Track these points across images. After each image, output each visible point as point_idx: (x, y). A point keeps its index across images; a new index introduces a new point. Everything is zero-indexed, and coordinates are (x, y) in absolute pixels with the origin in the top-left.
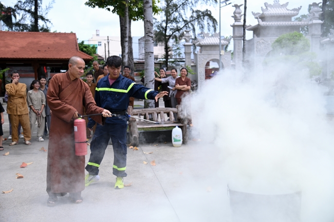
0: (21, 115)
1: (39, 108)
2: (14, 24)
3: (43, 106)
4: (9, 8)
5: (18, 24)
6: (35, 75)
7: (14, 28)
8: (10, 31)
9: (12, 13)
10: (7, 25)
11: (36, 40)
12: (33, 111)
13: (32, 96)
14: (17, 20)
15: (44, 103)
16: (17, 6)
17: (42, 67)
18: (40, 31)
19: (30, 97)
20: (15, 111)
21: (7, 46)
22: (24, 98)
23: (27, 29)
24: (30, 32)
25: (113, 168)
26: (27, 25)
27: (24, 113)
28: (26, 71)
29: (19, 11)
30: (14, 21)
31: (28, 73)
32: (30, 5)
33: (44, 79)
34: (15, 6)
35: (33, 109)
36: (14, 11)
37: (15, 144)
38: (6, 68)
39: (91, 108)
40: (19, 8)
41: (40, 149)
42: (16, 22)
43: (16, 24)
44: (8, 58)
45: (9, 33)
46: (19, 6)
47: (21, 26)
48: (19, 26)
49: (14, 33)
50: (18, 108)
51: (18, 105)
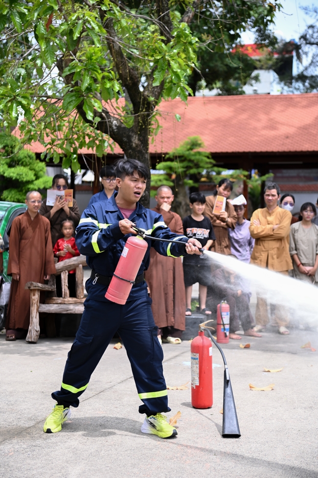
1: (310, 261)
2: (294, 78)
5: (302, 78)
8: (285, 92)
9: (294, 53)
10: (281, 79)
12: (298, 266)
13: (297, 236)
14: (302, 69)
16: (304, 37)
19: (293, 236)
20: (263, 264)
21: (272, 125)
28: (308, 179)
29: (306, 48)
30: (296, 69)
31: (311, 183)
34: (300, 39)
35: (298, 262)
36: (297, 47)
38: (268, 172)
40: (308, 42)
41: (304, 346)
42: (298, 71)
43: (297, 77)
44: (272, 152)
45: (281, 98)
46: (308, 36)
47: (308, 81)
48: (304, 82)
49: (291, 98)
50: (269, 258)
51: (270, 252)
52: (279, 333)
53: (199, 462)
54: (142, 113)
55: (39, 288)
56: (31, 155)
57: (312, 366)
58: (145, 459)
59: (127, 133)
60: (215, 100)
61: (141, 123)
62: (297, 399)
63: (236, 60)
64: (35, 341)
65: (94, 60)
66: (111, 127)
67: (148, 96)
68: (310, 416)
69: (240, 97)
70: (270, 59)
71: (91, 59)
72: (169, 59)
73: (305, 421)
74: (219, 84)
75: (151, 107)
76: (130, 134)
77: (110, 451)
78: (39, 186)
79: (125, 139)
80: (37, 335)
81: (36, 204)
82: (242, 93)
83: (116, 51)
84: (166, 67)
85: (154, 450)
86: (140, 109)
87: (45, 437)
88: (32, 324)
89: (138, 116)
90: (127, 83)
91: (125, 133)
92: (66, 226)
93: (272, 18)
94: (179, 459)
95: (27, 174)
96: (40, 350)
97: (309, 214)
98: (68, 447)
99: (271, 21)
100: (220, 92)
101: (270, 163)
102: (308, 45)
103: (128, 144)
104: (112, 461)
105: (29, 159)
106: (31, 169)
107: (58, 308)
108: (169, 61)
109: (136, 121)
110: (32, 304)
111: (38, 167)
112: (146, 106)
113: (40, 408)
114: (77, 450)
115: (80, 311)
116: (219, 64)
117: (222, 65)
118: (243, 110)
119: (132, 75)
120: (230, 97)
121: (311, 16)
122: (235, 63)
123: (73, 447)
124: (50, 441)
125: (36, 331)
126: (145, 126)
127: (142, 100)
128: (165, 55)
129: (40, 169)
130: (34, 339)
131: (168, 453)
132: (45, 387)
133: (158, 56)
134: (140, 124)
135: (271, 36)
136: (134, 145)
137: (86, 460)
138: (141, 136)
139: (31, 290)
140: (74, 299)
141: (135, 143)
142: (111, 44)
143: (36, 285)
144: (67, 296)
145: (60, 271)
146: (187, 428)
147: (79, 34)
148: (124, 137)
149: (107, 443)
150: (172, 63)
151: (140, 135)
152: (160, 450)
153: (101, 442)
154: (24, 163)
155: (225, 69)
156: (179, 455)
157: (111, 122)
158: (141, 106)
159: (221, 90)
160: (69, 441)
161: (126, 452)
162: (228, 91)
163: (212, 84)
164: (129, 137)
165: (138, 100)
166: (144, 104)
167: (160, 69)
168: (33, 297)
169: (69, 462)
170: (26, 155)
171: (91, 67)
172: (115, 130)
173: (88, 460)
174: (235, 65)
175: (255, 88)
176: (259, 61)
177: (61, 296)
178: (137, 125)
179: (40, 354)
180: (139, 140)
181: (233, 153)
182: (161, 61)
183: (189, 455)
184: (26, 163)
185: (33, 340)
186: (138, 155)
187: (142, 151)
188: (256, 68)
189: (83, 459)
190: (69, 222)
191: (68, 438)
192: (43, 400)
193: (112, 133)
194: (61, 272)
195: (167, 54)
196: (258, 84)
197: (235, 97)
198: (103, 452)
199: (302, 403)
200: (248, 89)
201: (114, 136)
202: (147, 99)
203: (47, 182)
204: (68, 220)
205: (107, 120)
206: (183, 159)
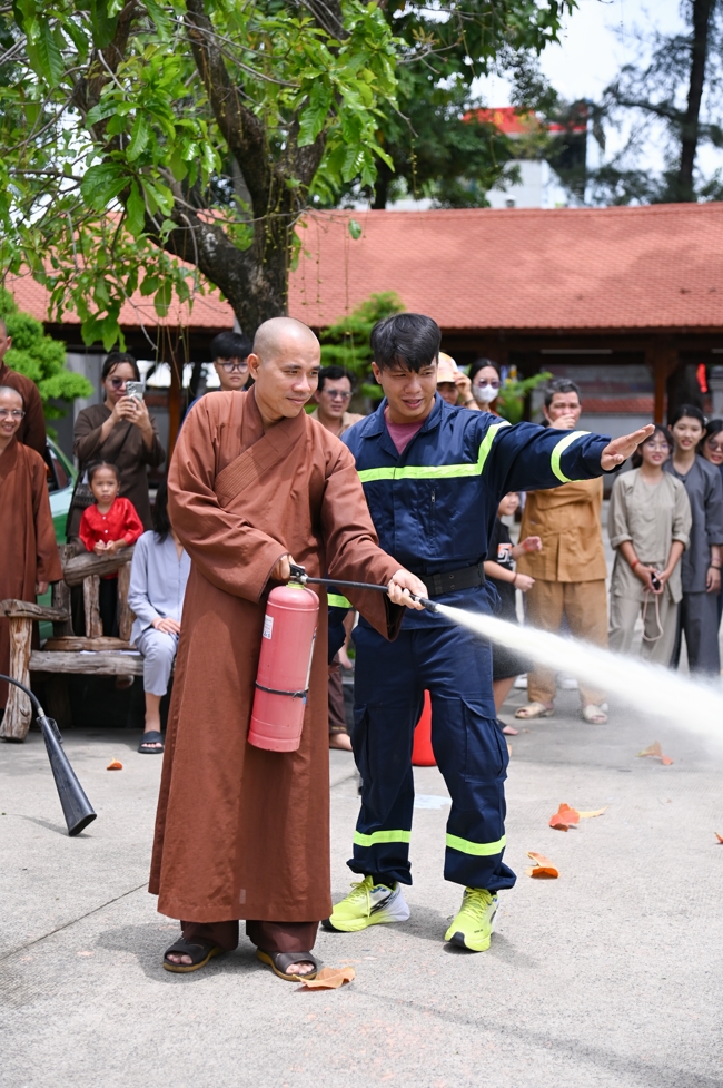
0: (573, 584)
1: (658, 556)
2: (591, 175)
3: (678, 548)
4: (582, 105)
5: (608, 175)
6: (658, 404)
7: (588, 193)
8: (573, 206)
9: (590, 124)
10: (564, 182)
11: (674, 243)
12: (632, 567)
13: (631, 500)
14: (608, 157)
15: (683, 537)
16: (613, 90)
17: (690, 368)
18: (702, 200)
19: (623, 501)
20: (550, 565)
21: (550, 275)
22: (590, 505)
23: (644, 192)
24: (656, 208)
25: (449, 851)
26: (645, 175)
27: (586, 574)
28: (619, 388)
29: (618, 113)
30: (594, 159)
31: (624, 397)
32: (669, 81)
33: (695, 422)
34: (605, 93)
35: (633, 558)
36: (599, 112)
37: (541, 715)
38: (538, 371)
39: (351, 552)
40: (622, 100)
41: (644, 752)
42: (601, 162)
43: (598, 173)
44: (549, 329)
45: (566, 216)
46: (622, 89)
47: (621, 182)
48: (613, 184)
49: (588, 216)
50: (561, 550)
51: (562, 536)
52: (584, 719)
53: (417, 1075)
54: (273, 215)
55: (32, 614)
56: (34, 325)
57: (670, 801)
58: (274, 1066)
59: (238, 262)
60: (428, 219)
61: (269, 238)
62: (647, 889)
63: (471, 137)
64: (20, 737)
65: (162, 88)
66: (201, 246)
67: (286, 177)
68: (684, 935)
69: (481, 212)
70: (542, 137)
71: (154, 87)
72: (338, 81)
73: (673, 951)
74: (434, 187)
75: (292, 203)
76: (245, 263)
77: (186, 1042)
78: (51, 393)
79: (233, 276)
80: (24, 724)
81: (10, 418)
82: (485, 204)
83: (213, 68)
84: (330, 102)
85: (299, 1039)
86: (269, 207)
87: (18, 1000)
88: (13, 696)
89: (264, 222)
90: (239, 145)
91: (233, 262)
92: (100, 477)
93: (554, 32)
94: (365, 1067)
95: (26, 365)
96: (30, 759)
97: (658, 450)
98: (77, 1030)
99: (553, 38)
100: (439, 204)
101: (544, 351)
102: (622, 108)
103: (240, 286)
104: (191, 1073)
105: (27, 333)
106: (33, 357)
107: (74, 661)
108: (336, 85)
109: (259, 235)
110: (15, 650)
111: (50, 351)
112: (281, 199)
113: (15, 913)
114: (99, 1038)
115: (127, 669)
116: (433, 143)
117: (439, 146)
118: (488, 240)
119: (249, 127)
120: (459, 213)
121: (629, 46)
122: (469, 143)
123: (89, 1029)
124: (31, 1011)
125: (23, 714)
126: (280, 247)
127: (271, 184)
128: (327, 71)
129: (54, 355)
130: (18, 732)
131: (334, 1046)
132: (34, 856)
133: (311, 72)
134: (268, 241)
135: (545, 87)
136: (254, 290)
137: (122, 1069)
138: (270, 269)
139: (12, 618)
140: (115, 641)
141: (256, 285)
142: (200, 47)
143: (24, 608)
144: (96, 633)
145: (80, 575)
146: (382, 973)
147: (120, 5)
148: (232, 271)
149: (179, 1018)
150: (345, 90)
151: (267, 267)
152: (315, 1039)
153: (163, 1015)
154: (19, 342)
155: (447, 154)
156: (363, 1053)
157: (201, 235)
158: (270, 199)
159: (440, 200)
160: (80, 1011)
161: (227, 1046)
162: (454, 200)
163: (419, 186)
164: (243, 272)
165: (264, 184)
166: (276, 195)
167: (314, 104)
168: (16, 636)
169: (76, 1076)
170: (22, 325)
171: (152, 104)
172: (212, 255)
173: (126, 1070)
174: (469, 148)
175: (510, 196)
176: (519, 142)
177: (84, 634)
178: (260, 244)
179: (30, 769)
180: (265, 277)
181: (466, 329)
182: (318, 86)
183: (391, 1053)
184: (23, 341)
185: (15, 735)
186: (262, 312)
187: (272, 304)
188: (512, 157)
189: (113, 1067)
190: (108, 468)
191: (78, 1001)
192: (24, 891)
193: (204, 261)
194: (83, 577)
195: (332, 70)
196: (517, 187)
197: (470, 212)
198: (167, 1044)
199: (661, 900)
200: (495, 198)
201: (208, 268)
202: (285, 184)
203: (69, 383)
204: (104, 464)
205: (191, 227)
206: (360, 339)
